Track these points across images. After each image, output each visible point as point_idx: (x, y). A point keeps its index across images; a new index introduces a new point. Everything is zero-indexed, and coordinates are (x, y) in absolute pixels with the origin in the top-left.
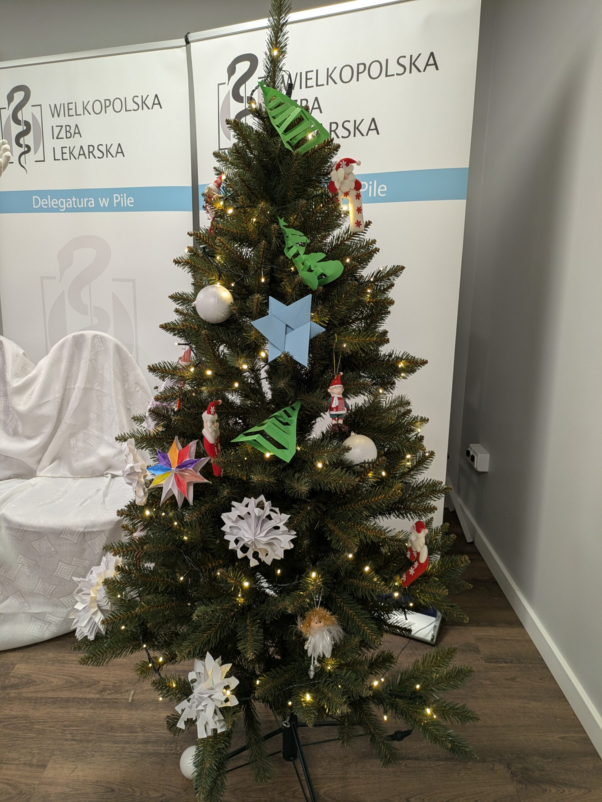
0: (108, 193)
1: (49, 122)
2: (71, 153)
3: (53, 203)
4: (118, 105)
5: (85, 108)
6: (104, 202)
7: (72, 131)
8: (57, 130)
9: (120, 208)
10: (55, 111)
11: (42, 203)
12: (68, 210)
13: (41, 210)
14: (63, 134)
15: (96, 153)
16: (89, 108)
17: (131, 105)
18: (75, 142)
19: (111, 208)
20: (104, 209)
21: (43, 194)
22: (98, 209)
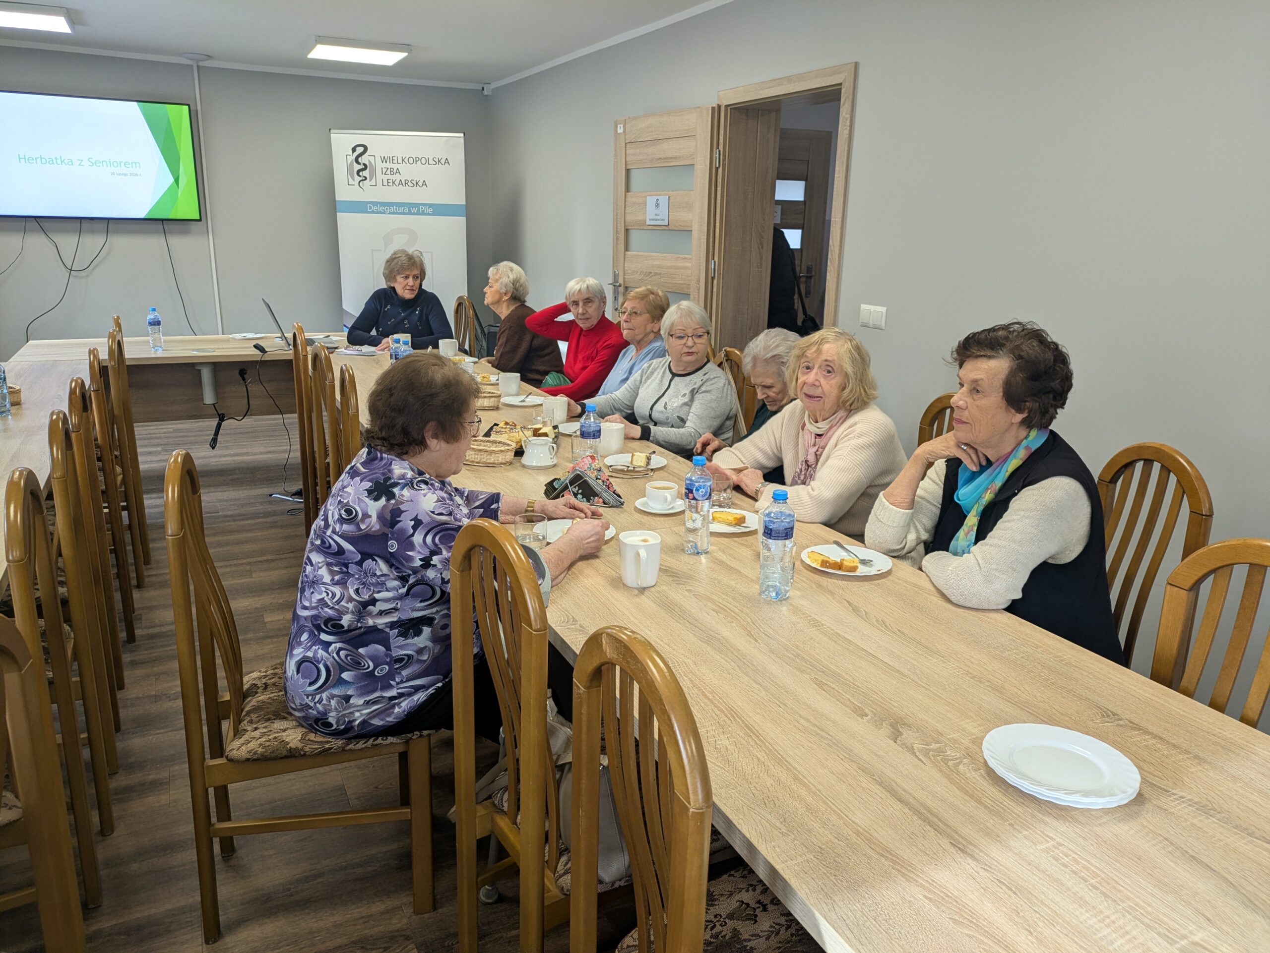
0: (417, 205)
1: (379, 165)
2: (393, 183)
3: (381, 209)
4: (423, 161)
5: (403, 160)
6: (414, 210)
7: (395, 171)
8: (384, 170)
9: (423, 214)
10: (384, 160)
11: (374, 208)
12: (390, 213)
13: (373, 212)
14: (388, 172)
15: (410, 184)
16: (406, 160)
17: (431, 162)
18: (397, 177)
19: (418, 213)
20: (414, 214)
21: (375, 204)
22: (410, 213)
